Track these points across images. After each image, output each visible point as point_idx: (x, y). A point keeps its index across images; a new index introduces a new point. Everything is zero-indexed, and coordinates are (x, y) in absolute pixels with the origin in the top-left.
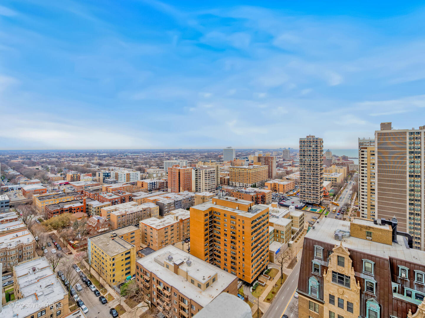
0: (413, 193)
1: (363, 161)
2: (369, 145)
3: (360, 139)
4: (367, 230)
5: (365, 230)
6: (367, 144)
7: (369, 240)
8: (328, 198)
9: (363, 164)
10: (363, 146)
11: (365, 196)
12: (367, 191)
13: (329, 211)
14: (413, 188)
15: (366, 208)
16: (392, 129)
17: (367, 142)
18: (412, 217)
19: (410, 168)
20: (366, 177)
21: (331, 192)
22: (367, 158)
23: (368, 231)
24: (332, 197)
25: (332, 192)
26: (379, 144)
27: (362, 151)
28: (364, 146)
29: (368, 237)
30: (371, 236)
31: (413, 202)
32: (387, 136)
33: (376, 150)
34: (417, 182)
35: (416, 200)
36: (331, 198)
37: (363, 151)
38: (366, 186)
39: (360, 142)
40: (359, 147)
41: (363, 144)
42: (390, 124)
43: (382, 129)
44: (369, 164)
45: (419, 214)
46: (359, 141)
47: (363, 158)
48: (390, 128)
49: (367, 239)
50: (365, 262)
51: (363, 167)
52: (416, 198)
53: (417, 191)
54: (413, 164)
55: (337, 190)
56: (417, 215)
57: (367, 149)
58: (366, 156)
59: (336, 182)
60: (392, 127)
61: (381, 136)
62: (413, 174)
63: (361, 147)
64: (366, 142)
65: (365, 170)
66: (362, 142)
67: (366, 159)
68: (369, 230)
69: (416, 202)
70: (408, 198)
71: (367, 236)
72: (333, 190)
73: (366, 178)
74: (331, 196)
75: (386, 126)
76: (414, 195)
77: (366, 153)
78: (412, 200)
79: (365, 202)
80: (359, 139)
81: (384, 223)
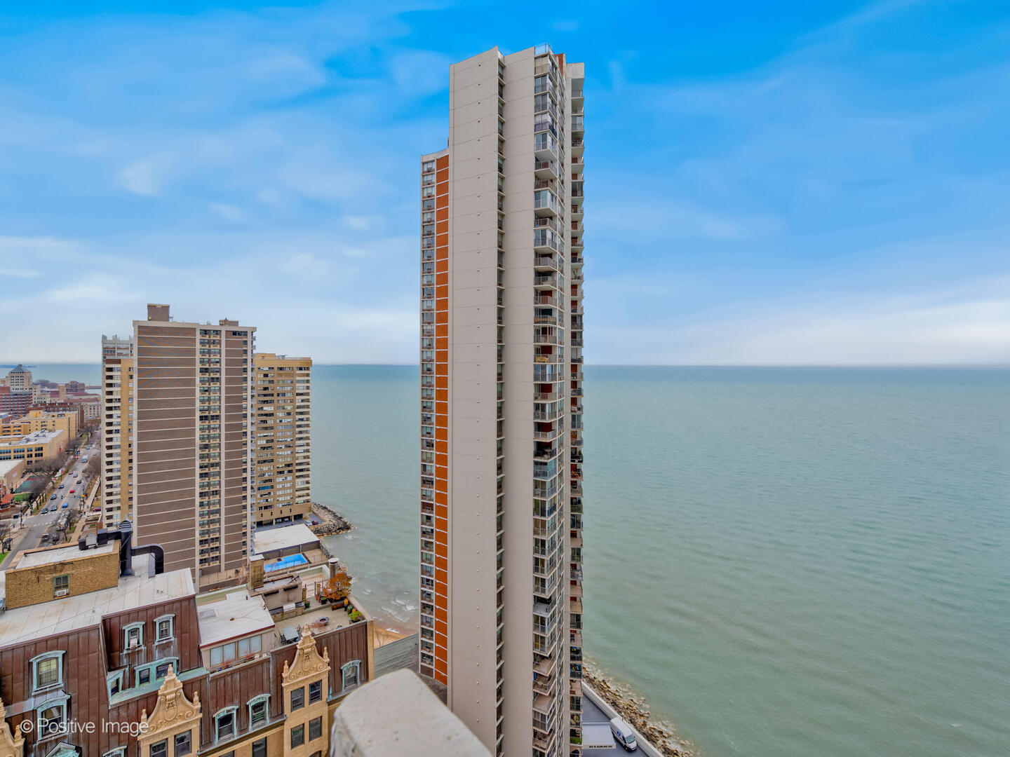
0: (207, 451)
1: (110, 393)
2: (127, 355)
3: (108, 339)
4: (55, 575)
5: (49, 577)
6: (124, 352)
7: (61, 597)
8: (8, 510)
9: (110, 401)
10: (111, 355)
11: (115, 479)
12: (119, 466)
13: (9, 549)
14: (207, 442)
15: (119, 508)
16: (171, 320)
17: (125, 346)
18: (206, 500)
19: (202, 401)
20: (117, 431)
21: (21, 489)
22: (120, 386)
23: (58, 575)
24: (24, 504)
25: (25, 490)
26: (140, 351)
27: (107, 368)
28: (116, 357)
29: (57, 593)
30: (66, 586)
31: (206, 470)
32: (158, 334)
33: (135, 365)
34: (213, 428)
35: (213, 465)
36: (18, 509)
37: (110, 370)
38: (118, 455)
39: (105, 346)
40: (104, 357)
41: (114, 352)
42: (166, 309)
43: (150, 318)
44: (124, 400)
45: (216, 491)
46: (103, 343)
47: (110, 385)
48: (167, 318)
49: (55, 596)
50: (38, 664)
51: (110, 409)
52: (212, 461)
53: (214, 447)
54: (207, 393)
55: (39, 481)
56: (213, 495)
57: (120, 363)
58: (119, 382)
59: (38, 458)
60: (170, 316)
61: (145, 333)
62: (207, 414)
63: (108, 358)
64: (121, 346)
65: (115, 416)
66: (111, 346)
67: (119, 389)
68: (61, 571)
69: (212, 470)
70: (198, 463)
71: (57, 588)
72: (28, 485)
73: (119, 435)
74: (19, 502)
75: (158, 312)
76: (208, 456)
77: (119, 373)
78: (206, 467)
79: (116, 494)
80: (104, 338)
81: (103, 539)
